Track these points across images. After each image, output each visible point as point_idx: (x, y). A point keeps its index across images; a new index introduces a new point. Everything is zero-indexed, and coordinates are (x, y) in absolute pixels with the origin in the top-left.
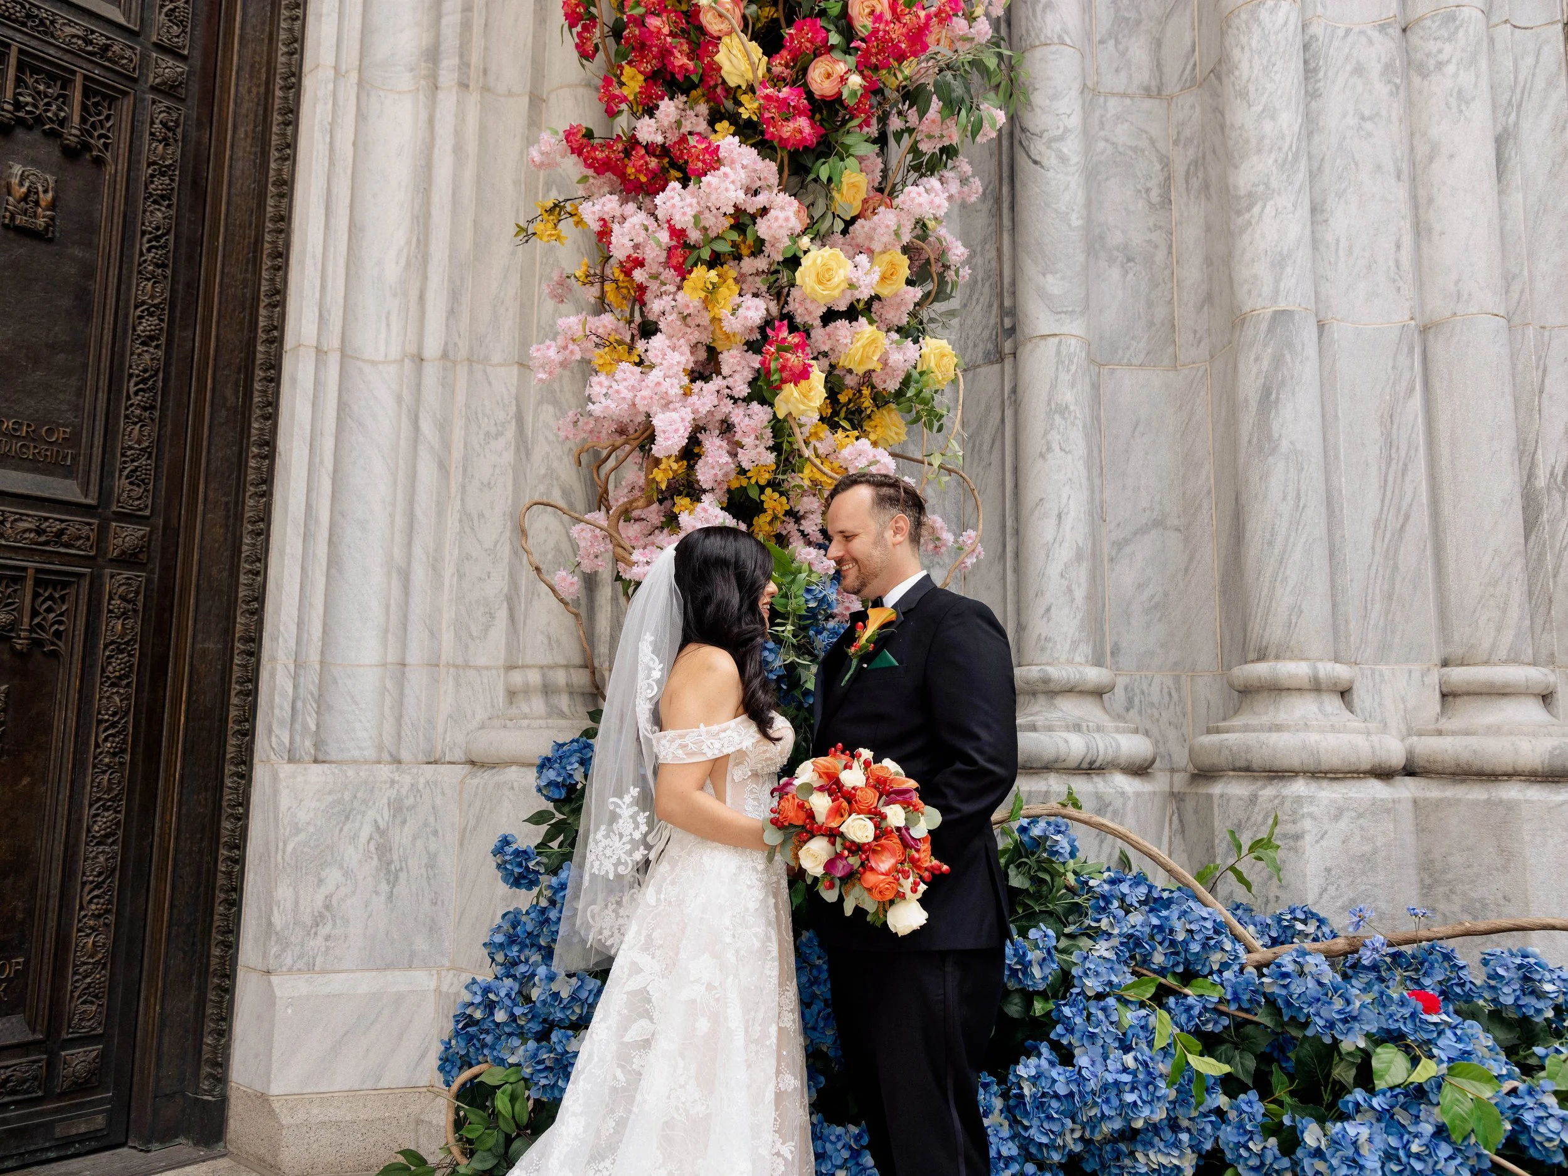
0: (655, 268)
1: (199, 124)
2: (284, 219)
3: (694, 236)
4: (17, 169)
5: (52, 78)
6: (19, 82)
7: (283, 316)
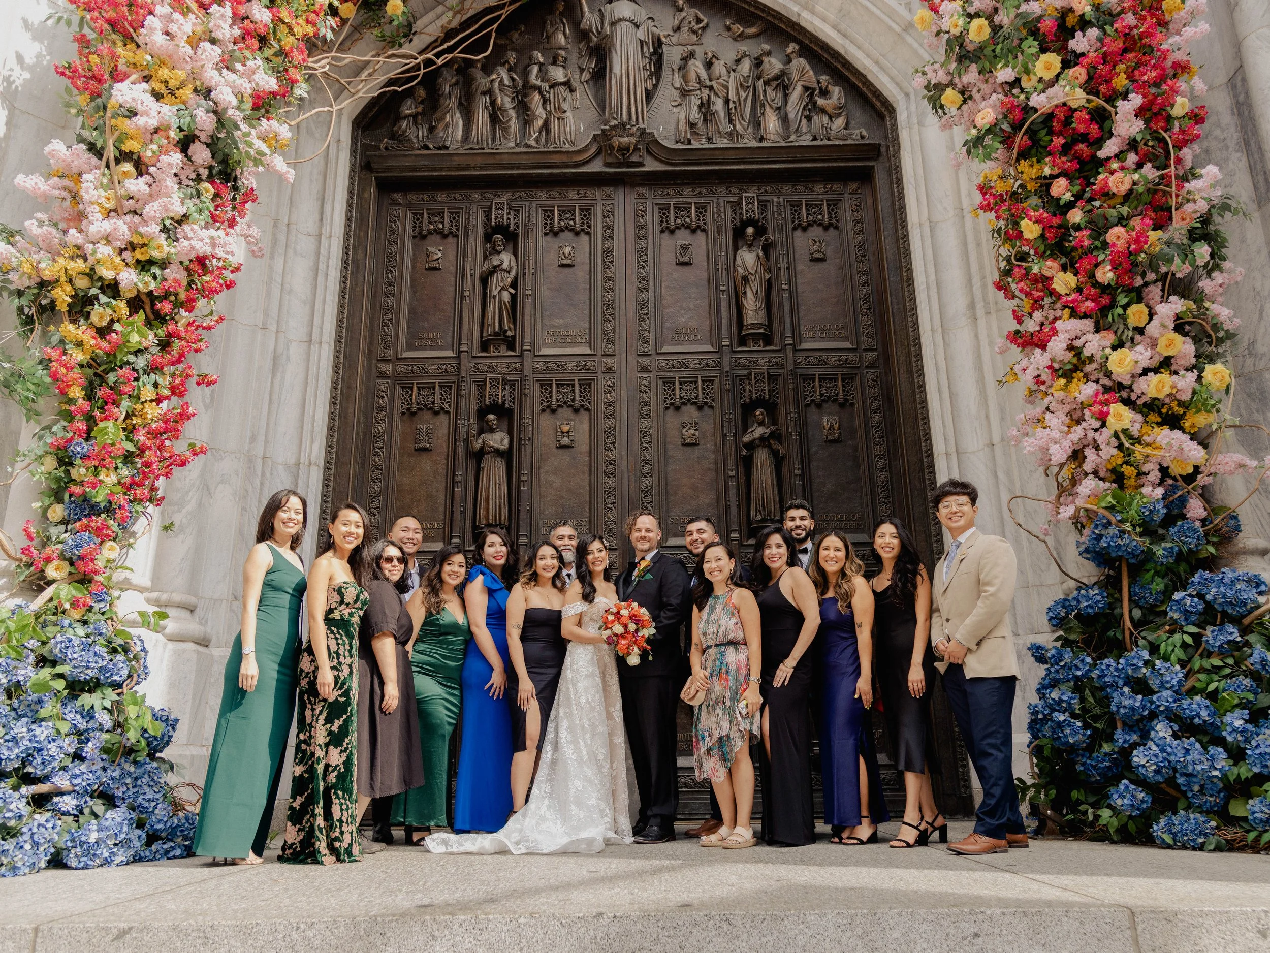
0: (1049, 383)
1: (886, 374)
2: (924, 402)
3: (1056, 366)
4: (825, 419)
5: (831, 379)
6: (820, 386)
7: (931, 444)
